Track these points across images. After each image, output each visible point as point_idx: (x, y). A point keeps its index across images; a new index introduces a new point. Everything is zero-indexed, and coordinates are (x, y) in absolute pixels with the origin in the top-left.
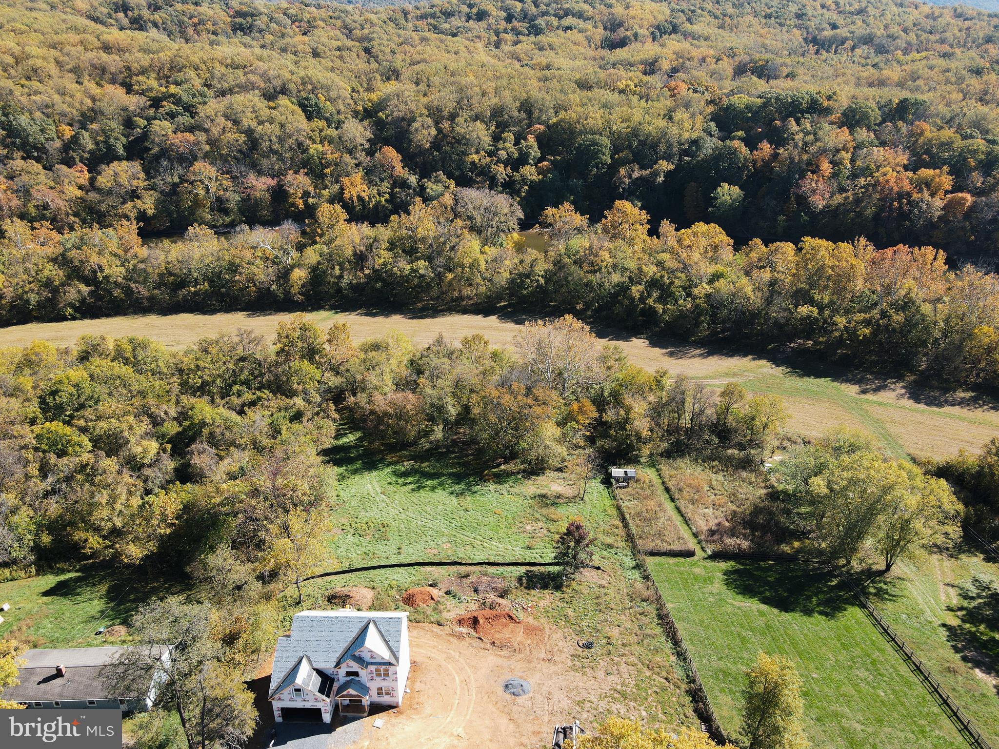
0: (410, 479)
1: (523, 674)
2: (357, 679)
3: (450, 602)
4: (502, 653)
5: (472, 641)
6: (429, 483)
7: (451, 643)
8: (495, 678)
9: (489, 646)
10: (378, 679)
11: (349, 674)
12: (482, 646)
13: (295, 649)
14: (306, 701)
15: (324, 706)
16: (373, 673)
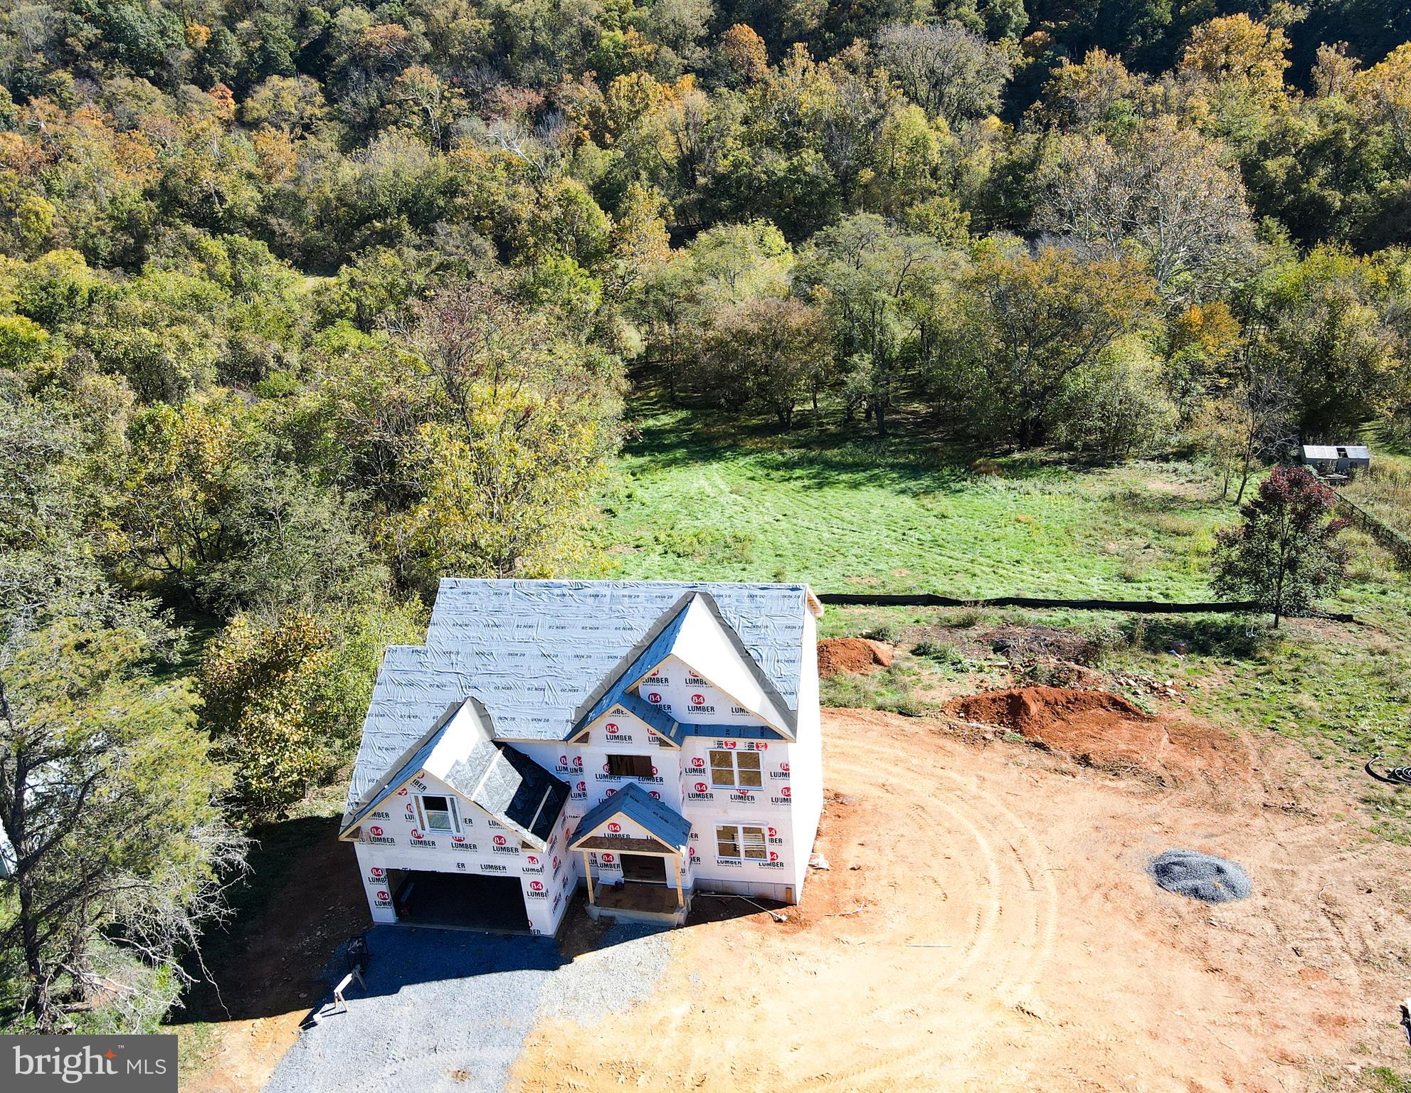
0: (798, 472)
1: (1211, 843)
2: (647, 786)
3: (930, 670)
4: (1121, 784)
5: (1016, 751)
6: (844, 477)
7: (950, 754)
8: (1117, 849)
9: (1069, 765)
10: (723, 795)
11: (618, 765)
12: (1050, 763)
13: (437, 678)
14: (467, 846)
15: (528, 870)
16: (702, 771)
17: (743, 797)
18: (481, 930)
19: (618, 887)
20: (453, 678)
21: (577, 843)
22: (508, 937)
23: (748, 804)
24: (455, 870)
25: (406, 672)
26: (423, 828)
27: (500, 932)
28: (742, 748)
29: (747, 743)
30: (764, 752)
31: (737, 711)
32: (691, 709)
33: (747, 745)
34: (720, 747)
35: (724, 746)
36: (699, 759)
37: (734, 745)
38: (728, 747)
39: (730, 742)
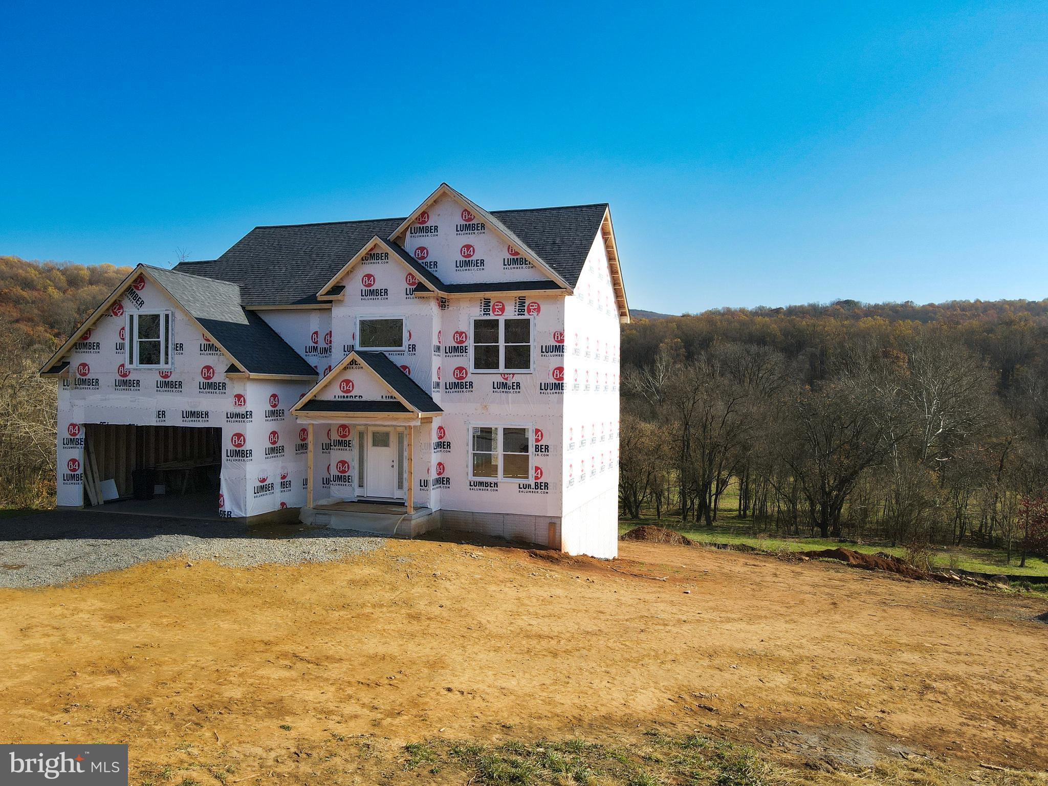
2: (397, 359)
10: (484, 383)
11: (371, 332)
14: (172, 385)
15: (231, 416)
16: (463, 350)
17: (506, 385)
23: (512, 395)
24: (153, 422)
26: (131, 362)
28: (511, 313)
29: (517, 305)
30: (536, 317)
31: (509, 263)
32: (458, 265)
33: (517, 308)
34: (487, 314)
35: (491, 312)
36: (461, 333)
37: (503, 310)
38: (496, 313)
39: (498, 305)
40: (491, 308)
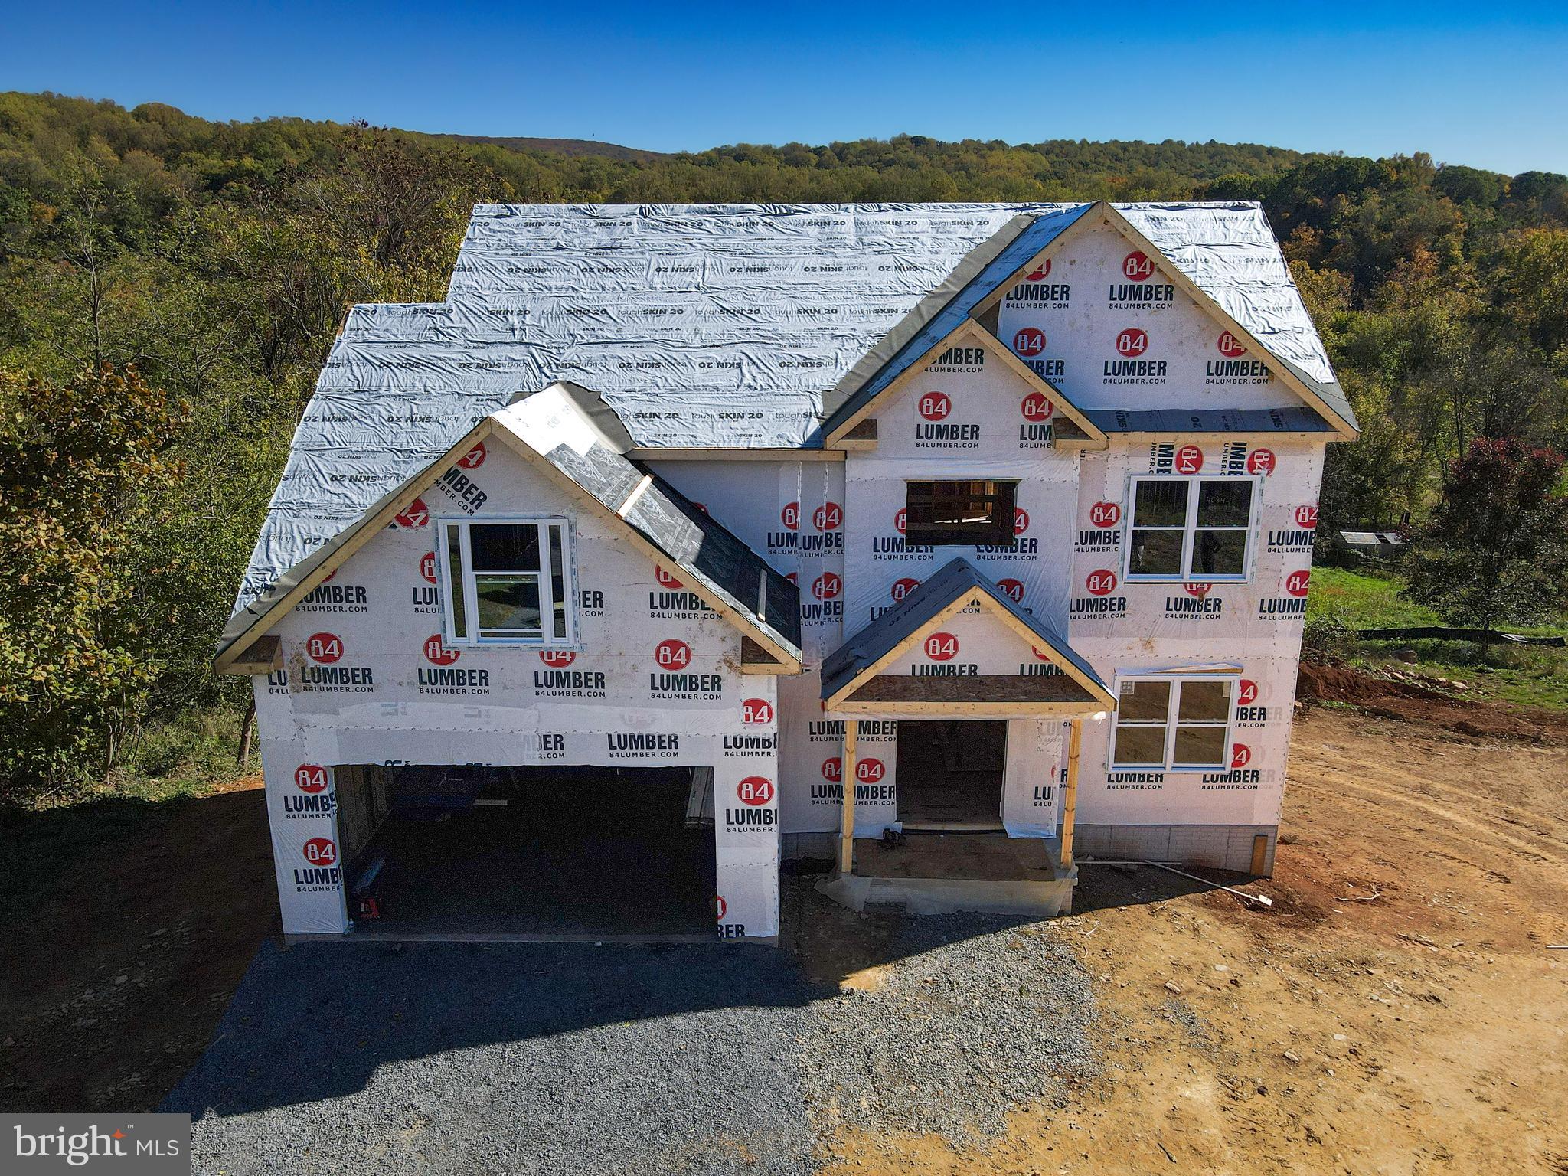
2: (995, 566)
10: (1148, 599)
13: (475, 353)
14: (576, 681)
15: (739, 742)
16: (1113, 538)
17: (1195, 604)
18: (582, 939)
19: (889, 841)
20: (518, 353)
21: (847, 691)
22: (658, 950)
23: (1205, 623)
24: (533, 757)
25: (400, 345)
26: (461, 631)
27: (634, 940)
28: (1214, 469)
29: (1229, 455)
30: (1267, 479)
31: (1215, 371)
32: (1110, 370)
33: (1228, 459)
34: (1164, 471)
35: (1173, 467)
36: (1107, 507)
37: (1198, 463)
38: (1183, 469)
39: (1188, 454)
40: (1174, 459)
